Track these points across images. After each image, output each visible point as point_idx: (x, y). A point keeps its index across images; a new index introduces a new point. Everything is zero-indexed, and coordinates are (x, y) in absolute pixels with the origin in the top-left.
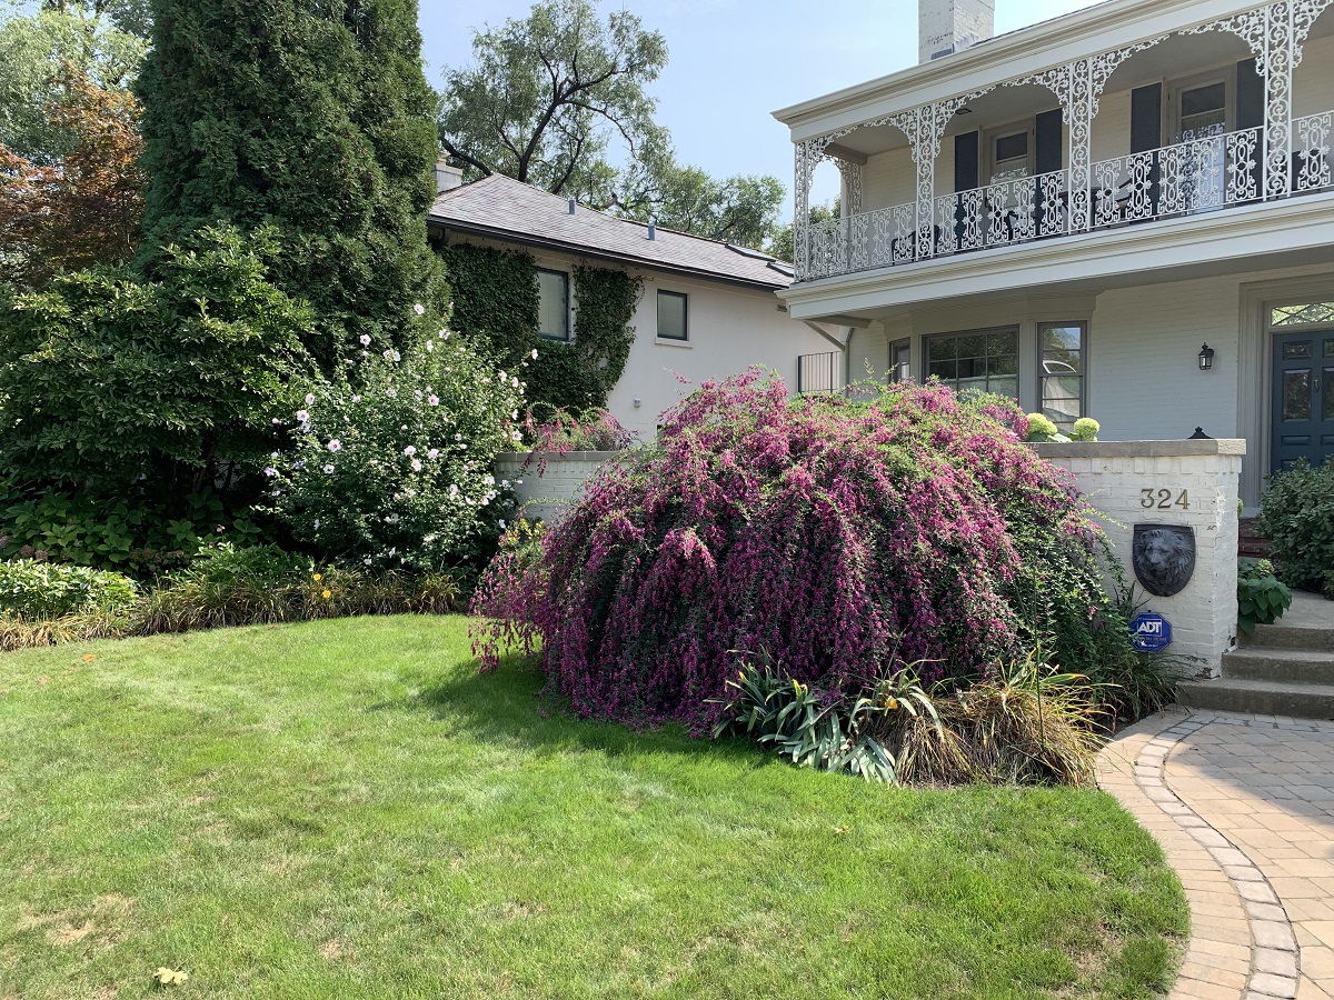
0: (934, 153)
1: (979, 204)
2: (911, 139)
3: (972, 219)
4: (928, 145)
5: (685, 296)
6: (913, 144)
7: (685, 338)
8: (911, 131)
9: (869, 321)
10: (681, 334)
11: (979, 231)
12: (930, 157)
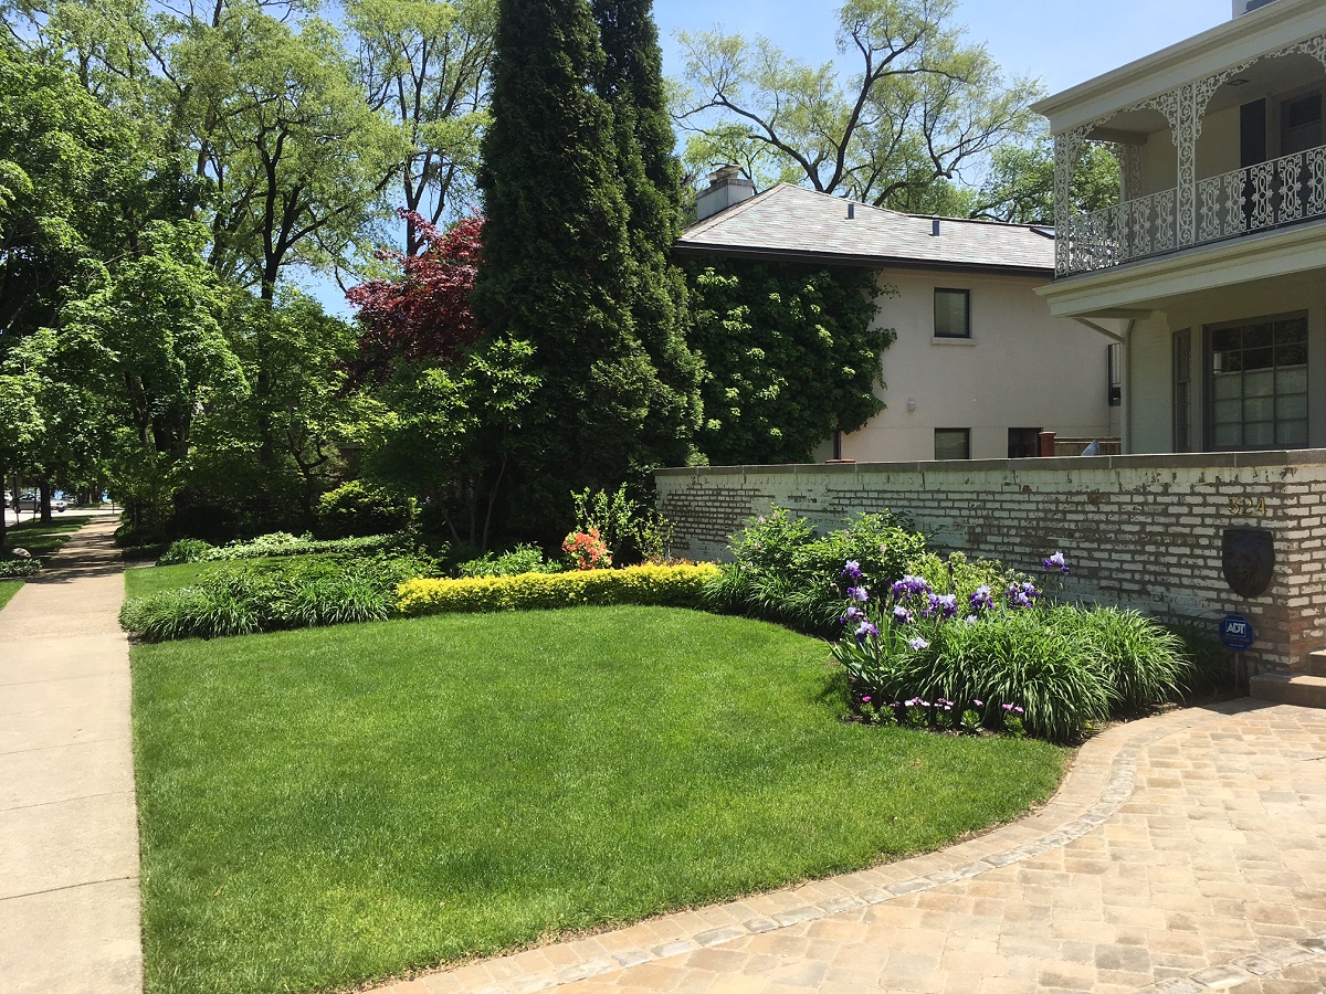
0: (1195, 135)
1: (1269, 178)
2: (1171, 121)
3: (1262, 196)
4: (1190, 127)
5: (967, 293)
6: (1174, 126)
7: (967, 335)
8: (1171, 113)
9: (1150, 311)
10: (962, 332)
11: (1269, 208)
12: (1191, 139)
